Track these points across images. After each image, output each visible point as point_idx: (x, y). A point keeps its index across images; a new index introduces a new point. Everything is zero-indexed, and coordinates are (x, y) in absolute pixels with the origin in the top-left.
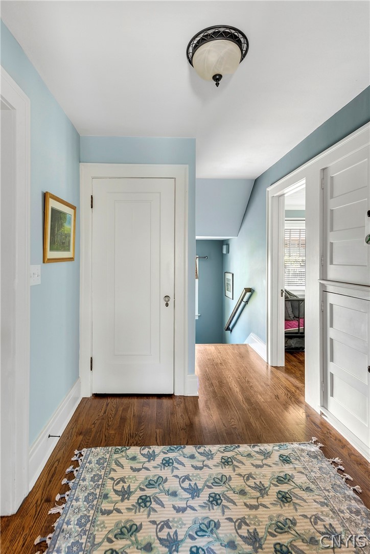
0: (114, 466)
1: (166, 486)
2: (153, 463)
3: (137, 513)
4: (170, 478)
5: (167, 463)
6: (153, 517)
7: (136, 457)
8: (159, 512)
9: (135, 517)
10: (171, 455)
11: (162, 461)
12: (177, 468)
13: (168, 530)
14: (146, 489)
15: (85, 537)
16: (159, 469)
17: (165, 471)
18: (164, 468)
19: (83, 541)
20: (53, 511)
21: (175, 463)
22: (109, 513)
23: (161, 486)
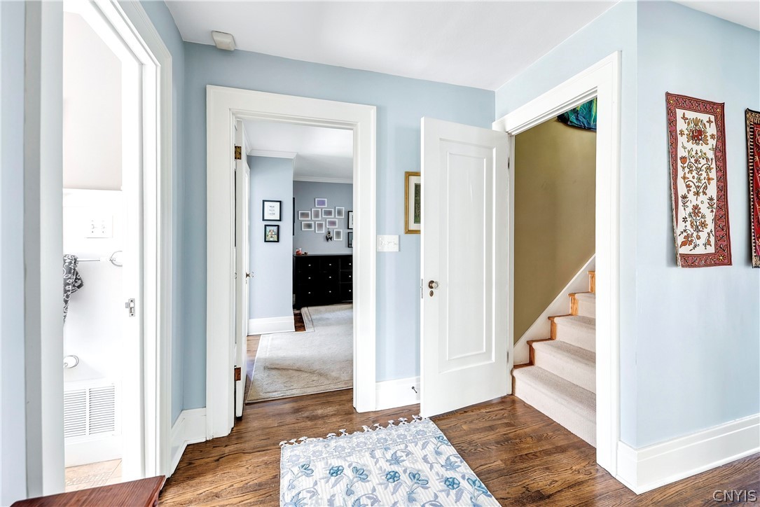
0: (420, 443)
1: (420, 490)
2: (442, 471)
3: (379, 476)
4: (431, 492)
5: (451, 483)
6: (380, 489)
7: (442, 454)
8: (385, 492)
9: (374, 475)
10: (464, 484)
11: (451, 478)
12: (448, 495)
13: (370, 504)
14: (407, 474)
15: (349, 450)
16: (438, 478)
17: (438, 484)
18: (442, 482)
19: (346, 451)
20: (365, 427)
21: (454, 491)
22: (373, 457)
23: (416, 485)
